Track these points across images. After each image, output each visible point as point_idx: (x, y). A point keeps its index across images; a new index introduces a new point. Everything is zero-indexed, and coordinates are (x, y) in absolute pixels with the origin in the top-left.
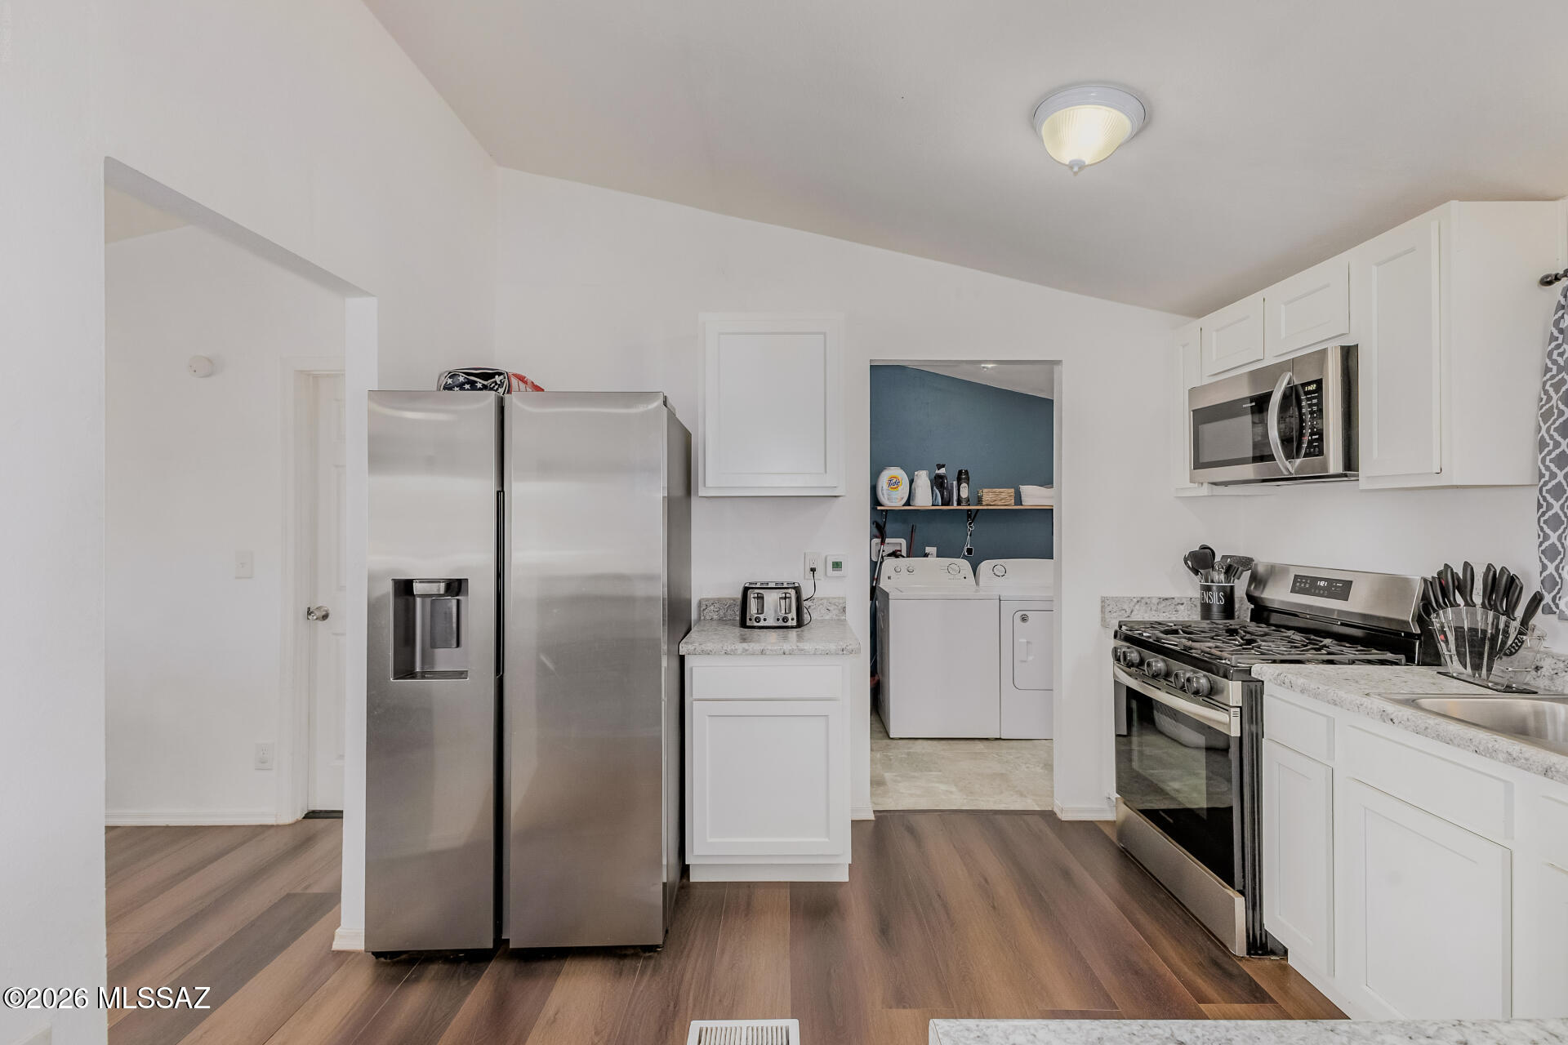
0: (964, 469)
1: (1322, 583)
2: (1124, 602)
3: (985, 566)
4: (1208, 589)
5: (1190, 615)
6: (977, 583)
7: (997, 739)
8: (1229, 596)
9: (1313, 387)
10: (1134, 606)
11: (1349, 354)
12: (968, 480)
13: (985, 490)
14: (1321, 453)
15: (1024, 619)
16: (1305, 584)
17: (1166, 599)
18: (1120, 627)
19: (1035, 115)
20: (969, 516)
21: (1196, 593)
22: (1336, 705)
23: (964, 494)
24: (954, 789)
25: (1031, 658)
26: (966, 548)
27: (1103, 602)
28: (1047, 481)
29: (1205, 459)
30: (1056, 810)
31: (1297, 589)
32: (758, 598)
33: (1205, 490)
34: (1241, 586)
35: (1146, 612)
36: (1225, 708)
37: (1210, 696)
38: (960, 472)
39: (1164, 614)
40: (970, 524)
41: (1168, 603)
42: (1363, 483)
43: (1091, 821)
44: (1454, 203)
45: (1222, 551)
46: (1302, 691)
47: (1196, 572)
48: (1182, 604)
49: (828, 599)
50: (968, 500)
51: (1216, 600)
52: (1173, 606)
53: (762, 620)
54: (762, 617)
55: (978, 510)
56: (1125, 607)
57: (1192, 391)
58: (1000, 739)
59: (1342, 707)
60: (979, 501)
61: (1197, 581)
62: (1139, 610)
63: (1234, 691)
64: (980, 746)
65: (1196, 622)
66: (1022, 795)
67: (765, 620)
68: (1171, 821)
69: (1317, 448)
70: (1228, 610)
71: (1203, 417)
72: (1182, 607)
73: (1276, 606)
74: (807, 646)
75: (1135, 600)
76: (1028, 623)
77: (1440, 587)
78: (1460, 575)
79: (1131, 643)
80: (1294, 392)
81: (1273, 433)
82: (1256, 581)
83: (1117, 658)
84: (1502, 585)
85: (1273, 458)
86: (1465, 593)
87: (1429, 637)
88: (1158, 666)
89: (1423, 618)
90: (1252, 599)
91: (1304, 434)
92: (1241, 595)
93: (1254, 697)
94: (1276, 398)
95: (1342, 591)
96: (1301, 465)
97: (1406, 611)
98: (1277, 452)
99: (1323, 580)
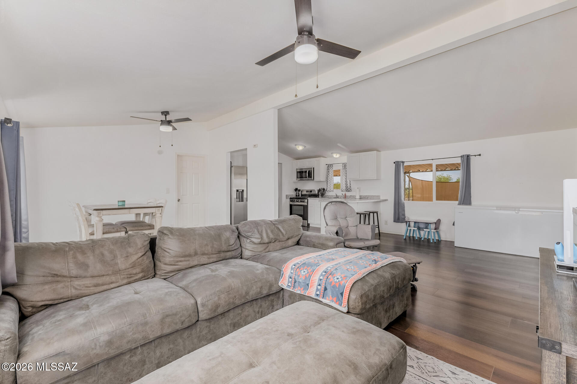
5: (294, 196)
8: (299, 193)
9: (311, 171)
11: (314, 168)
16: (307, 191)
18: (290, 198)
19: (296, 145)
33: (297, 181)
34: (300, 192)
36: (306, 202)
37: (304, 202)
42: (315, 181)
44: (321, 157)
46: (312, 200)
47: (295, 191)
51: (298, 194)
56: (289, 196)
61: (295, 192)
69: (311, 177)
70: (299, 196)
71: (297, 172)
77: (319, 190)
78: (321, 189)
79: (292, 199)
80: (309, 171)
81: (307, 175)
82: (301, 192)
83: (291, 201)
84: (324, 189)
85: (307, 178)
86: (321, 190)
87: (318, 195)
88: (297, 200)
89: (318, 193)
90: (301, 194)
91: (310, 176)
92: (300, 194)
93: (308, 201)
94: (308, 172)
95: (311, 191)
96: (310, 179)
97: (317, 193)
98: (308, 177)
99: (309, 191)
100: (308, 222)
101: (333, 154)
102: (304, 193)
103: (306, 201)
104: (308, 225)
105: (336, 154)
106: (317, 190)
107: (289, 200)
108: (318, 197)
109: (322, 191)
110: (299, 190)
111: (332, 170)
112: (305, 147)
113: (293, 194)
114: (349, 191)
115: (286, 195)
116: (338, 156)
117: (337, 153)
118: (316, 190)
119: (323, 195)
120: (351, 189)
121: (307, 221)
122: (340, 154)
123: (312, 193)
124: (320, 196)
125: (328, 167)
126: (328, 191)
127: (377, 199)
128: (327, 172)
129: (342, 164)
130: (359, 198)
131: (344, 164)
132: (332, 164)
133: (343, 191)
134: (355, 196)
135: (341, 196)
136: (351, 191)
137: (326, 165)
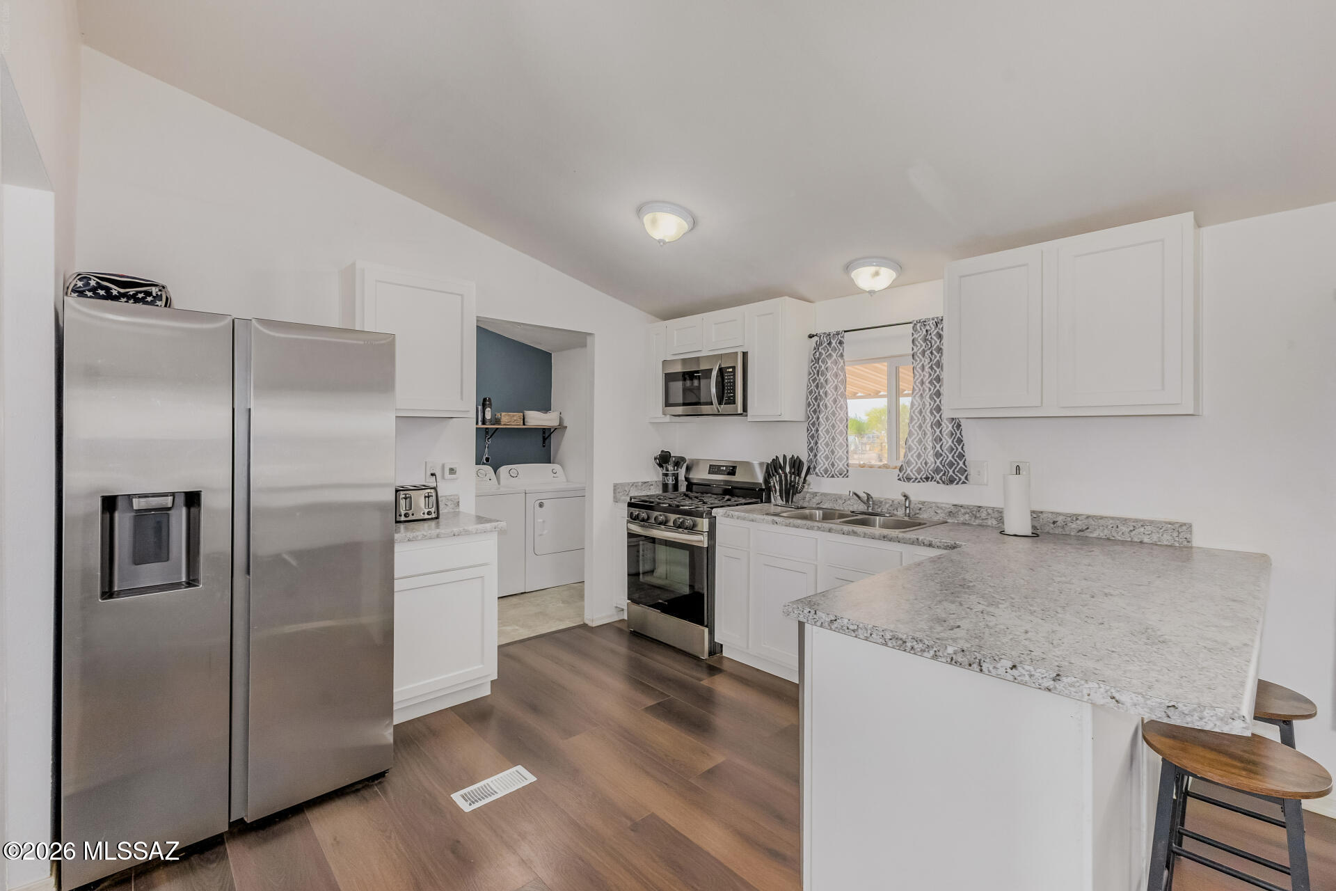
0: (487, 397)
1: (724, 468)
2: (626, 486)
3: (503, 470)
4: (666, 475)
5: (656, 491)
6: (499, 483)
7: (522, 593)
8: (676, 477)
9: (731, 370)
10: (630, 488)
11: (745, 354)
12: (490, 406)
13: (503, 414)
14: (735, 403)
15: (541, 505)
16: (714, 469)
18: (631, 500)
20: (487, 433)
21: (661, 478)
22: (753, 521)
23: (488, 416)
24: (517, 628)
25: (545, 532)
26: (484, 458)
27: (614, 486)
28: (546, 408)
29: (671, 401)
30: (587, 622)
31: (711, 471)
32: (406, 498)
33: (668, 419)
34: (682, 472)
35: (636, 491)
36: (701, 533)
37: (692, 529)
38: (485, 400)
39: (645, 492)
40: (489, 439)
41: (646, 484)
42: (749, 418)
43: (609, 623)
44: (787, 297)
45: (675, 453)
46: (738, 518)
47: (660, 465)
48: (652, 485)
49: (445, 496)
50: (491, 420)
51: (670, 481)
52: (648, 487)
53: (411, 515)
54: (410, 512)
55: (497, 428)
56: (626, 489)
57: (664, 362)
58: (525, 593)
59: (756, 522)
60: (498, 421)
61: (660, 471)
62: (633, 490)
63: (704, 524)
64: (514, 600)
65: (658, 496)
66: (560, 620)
67: (413, 515)
69: (732, 401)
70: (676, 487)
71: (669, 378)
72: (652, 487)
73: (695, 481)
74: (442, 530)
75: (632, 484)
76: (544, 508)
77: (773, 468)
78: (781, 461)
79: (640, 508)
80: (721, 371)
81: (713, 390)
82: (688, 469)
83: (633, 518)
84: (796, 464)
85: (711, 404)
86: (783, 469)
87: (769, 489)
88: (661, 518)
89: (767, 481)
90: (687, 479)
91: (726, 393)
92: (682, 477)
93: (712, 526)
94: (714, 373)
95: (732, 472)
96: (724, 408)
97: (760, 479)
98: (715, 401)
99: (724, 466)
100: (712, 633)
101: (854, 274)
102: (701, 475)
103: (706, 528)
104: (716, 649)
105: (872, 269)
106: (761, 464)
107: (623, 510)
108: (768, 500)
109: (788, 470)
110: (678, 462)
111: (836, 363)
112: (694, 223)
113: (648, 479)
114: (951, 481)
115: (615, 486)
116: (886, 277)
117: (883, 260)
118: (756, 463)
119: (790, 491)
120: (963, 471)
121: (706, 630)
122: (899, 267)
123: (739, 478)
124: (776, 498)
125: (816, 348)
126: (821, 473)
127: (1165, 543)
128: (811, 374)
129: (913, 328)
130: (1030, 534)
131: (924, 323)
132: (838, 334)
133: (911, 479)
134: (987, 508)
135: (896, 502)
136: (966, 478)
137: (811, 336)
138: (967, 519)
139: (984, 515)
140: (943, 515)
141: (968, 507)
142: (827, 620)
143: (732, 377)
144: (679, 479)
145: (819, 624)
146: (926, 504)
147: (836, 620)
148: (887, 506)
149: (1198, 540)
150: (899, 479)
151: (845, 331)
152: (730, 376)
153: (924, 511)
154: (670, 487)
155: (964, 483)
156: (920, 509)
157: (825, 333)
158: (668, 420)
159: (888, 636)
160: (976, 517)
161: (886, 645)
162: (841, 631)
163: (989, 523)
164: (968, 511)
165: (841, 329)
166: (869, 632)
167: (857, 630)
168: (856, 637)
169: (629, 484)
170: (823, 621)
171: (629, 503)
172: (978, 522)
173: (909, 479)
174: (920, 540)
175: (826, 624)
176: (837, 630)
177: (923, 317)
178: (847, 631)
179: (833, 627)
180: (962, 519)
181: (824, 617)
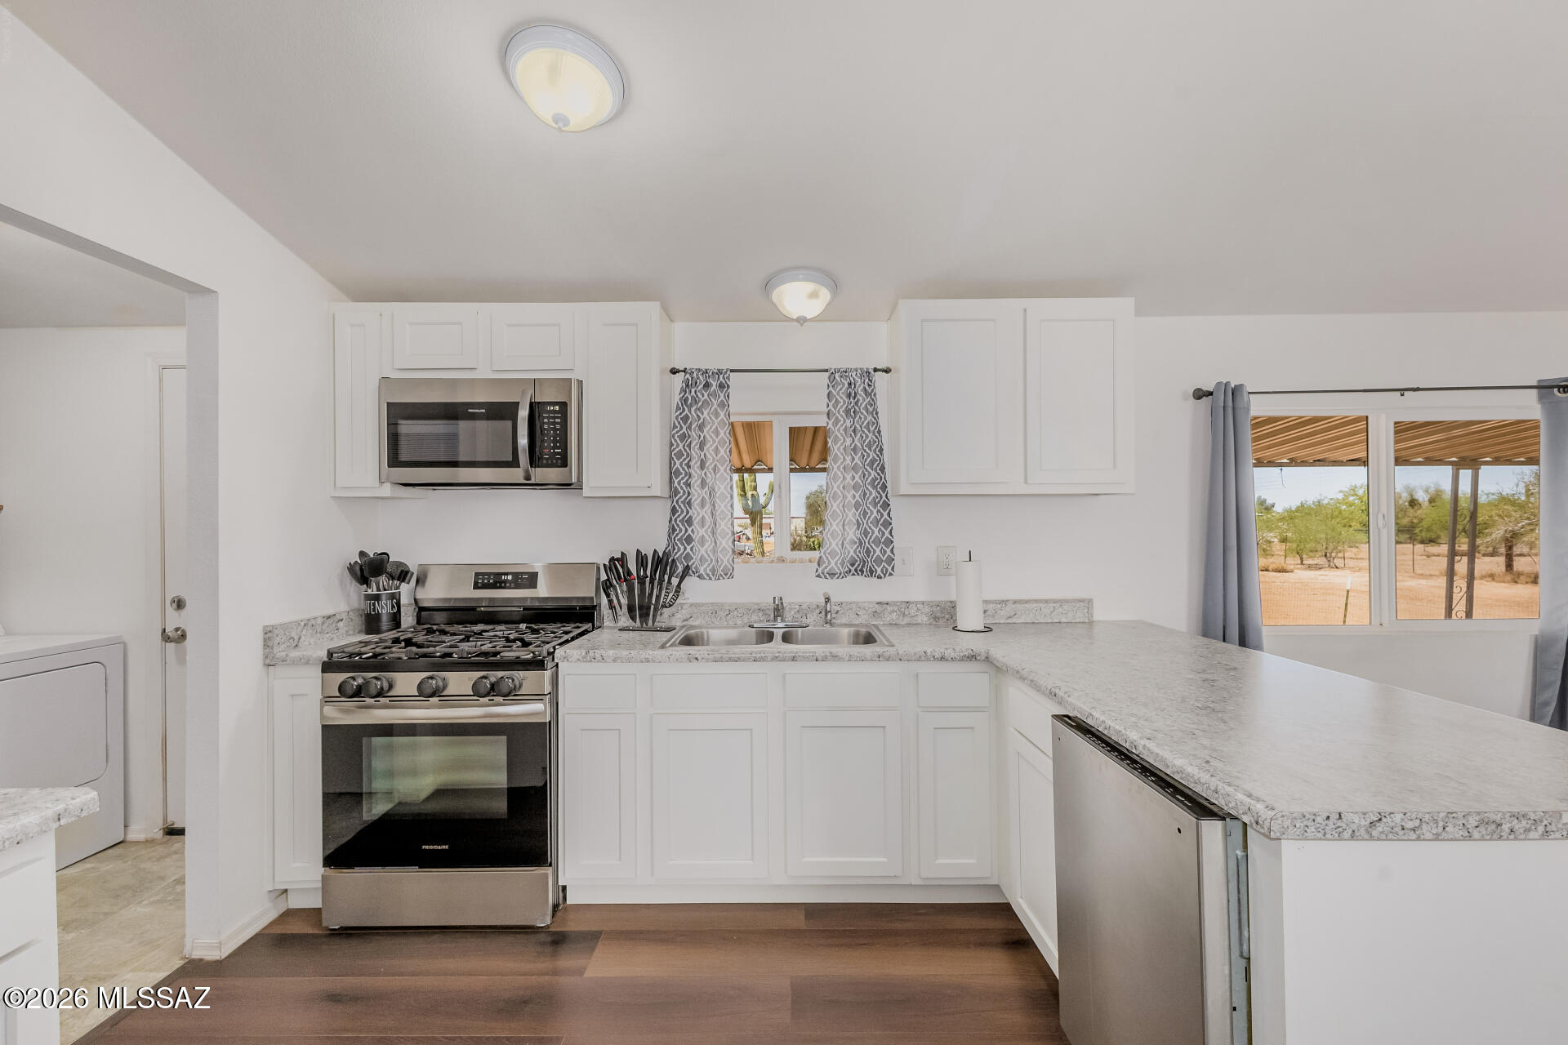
1: (510, 577)
2: (292, 628)
4: (374, 598)
10: (302, 631)
14: (566, 466)
16: (486, 580)
17: (329, 617)
22: (648, 661)
27: (261, 633)
29: (407, 457)
31: (480, 585)
34: (406, 591)
35: (312, 636)
36: (539, 695)
37: (514, 692)
39: (327, 635)
41: (330, 621)
42: (586, 492)
43: (256, 935)
47: (362, 581)
48: (342, 620)
52: (334, 625)
56: (293, 634)
57: (384, 381)
59: (654, 661)
61: (362, 592)
62: (305, 636)
68: (447, 847)
69: (559, 461)
71: (399, 412)
72: (341, 624)
73: (436, 604)
75: (302, 624)
80: (536, 407)
81: (521, 441)
82: (418, 583)
85: (511, 464)
88: (431, 684)
90: (416, 602)
91: (547, 446)
92: (406, 600)
95: (527, 581)
96: (542, 473)
99: (507, 574)
100: (556, 873)
101: (778, 290)
103: (547, 686)
111: (716, 414)
113: (335, 608)
116: (820, 301)
120: (890, 561)
121: (550, 871)
126: (708, 575)
127: (1078, 620)
128: (675, 427)
129: (829, 378)
130: (982, 628)
131: (845, 373)
132: (720, 372)
133: (835, 574)
134: (917, 603)
135: (804, 606)
136: (893, 569)
137: (674, 371)
138: (894, 618)
139: (913, 611)
140: (866, 617)
141: (895, 603)
142: (1363, 823)
143: (558, 420)
144: (402, 603)
145: (1347, 835)
146: (844, 604)
147: (1380, 820)
148: (793, 613)
149: (1098, 615)
150: (818, 576)
151: (732, 371)
152: (554, 418)
153: (843, 614)
154: (385, 622)
155: (891, 574)
156: (837, 612)
157: (699, 370)
158: (388, 494)
159: (1472, 822)
160: (904, 615)
161: (1470, 837)
162: (1390, 836)
163: (919, 621)
164: (896, 608)
165: (724, 367)
166: (1441, 824)
167: (1421, 825)
168: (1418, 839)
169: (298, 623)
170: (1354, 827)
171: (324, 664)
172: (907, 620)
173: (832, 575)
174: (929, 653)
175: (1363, 832)
176: (1384, 837)
177: (844, 366)
178: (1401, 833)
179: (1374, 833)
180: (888, 619)
181: (1356, 821)
